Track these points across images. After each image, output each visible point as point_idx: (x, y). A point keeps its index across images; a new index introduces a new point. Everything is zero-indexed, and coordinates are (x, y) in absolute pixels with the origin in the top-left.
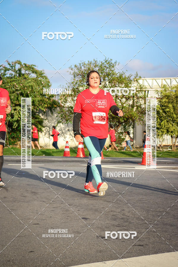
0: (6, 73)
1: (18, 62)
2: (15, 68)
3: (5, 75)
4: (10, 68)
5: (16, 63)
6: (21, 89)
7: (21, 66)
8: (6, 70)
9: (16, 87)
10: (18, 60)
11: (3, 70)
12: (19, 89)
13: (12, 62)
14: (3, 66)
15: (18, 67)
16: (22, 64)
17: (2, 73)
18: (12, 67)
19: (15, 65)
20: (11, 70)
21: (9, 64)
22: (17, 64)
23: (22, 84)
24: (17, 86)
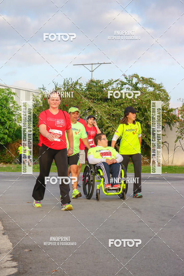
0: (123, 87)
1: (135, 76)
2: (132, 82)
3: (122, 89)
4: (127, 82)
5: (133, 76)
6: (138, 104)
7: (138, 80)
8: (123, 84)
9: (134, 102)
10: (135, 74)
11: (120, 84)
12: (136, 104)
13: (129, 76)
14: (120, 80)
15: (135, 80)
16: (140, 77)
17: (119, 88)
18: (129, 81)
19: (132, 79)
20: (128, 84)
21: (126, 78)
22: (134, 78)
23: (140, 99)
24: (134, 100)
